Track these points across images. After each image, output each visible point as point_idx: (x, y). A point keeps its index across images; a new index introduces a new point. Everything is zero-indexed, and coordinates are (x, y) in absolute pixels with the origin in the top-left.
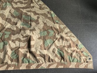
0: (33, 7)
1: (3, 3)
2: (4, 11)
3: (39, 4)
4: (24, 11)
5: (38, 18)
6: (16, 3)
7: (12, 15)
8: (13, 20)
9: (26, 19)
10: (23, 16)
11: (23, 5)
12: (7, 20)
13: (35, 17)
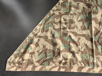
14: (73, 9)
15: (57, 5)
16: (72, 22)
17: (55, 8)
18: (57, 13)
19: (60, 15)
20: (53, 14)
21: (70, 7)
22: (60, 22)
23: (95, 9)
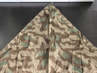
0: (82, 49)
1: (52, 43)
2: (54, 53)
3: (88, 45)
4: (74, 53)
5: (90, 61)
6: (64, 44)
7: (62, 58)
8: (63, 63)
9: (77, 62)
10: (74, 59)
11: (72, 47)
12: (58, 63)
13: (86, 61)
14: (31, 43)
15: (16, 38)
16: (29, 59)
17: (13, 42)
18: (14, 48)
19: (18, 51)
20: (10, 49)
21: (29, 41)
22: (16, 59)
23: (53, 45)
